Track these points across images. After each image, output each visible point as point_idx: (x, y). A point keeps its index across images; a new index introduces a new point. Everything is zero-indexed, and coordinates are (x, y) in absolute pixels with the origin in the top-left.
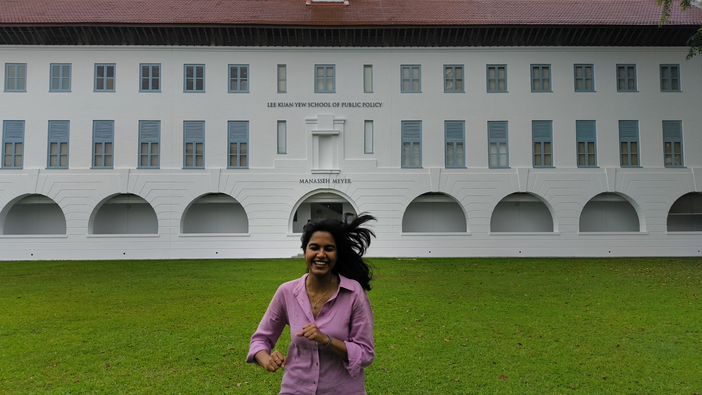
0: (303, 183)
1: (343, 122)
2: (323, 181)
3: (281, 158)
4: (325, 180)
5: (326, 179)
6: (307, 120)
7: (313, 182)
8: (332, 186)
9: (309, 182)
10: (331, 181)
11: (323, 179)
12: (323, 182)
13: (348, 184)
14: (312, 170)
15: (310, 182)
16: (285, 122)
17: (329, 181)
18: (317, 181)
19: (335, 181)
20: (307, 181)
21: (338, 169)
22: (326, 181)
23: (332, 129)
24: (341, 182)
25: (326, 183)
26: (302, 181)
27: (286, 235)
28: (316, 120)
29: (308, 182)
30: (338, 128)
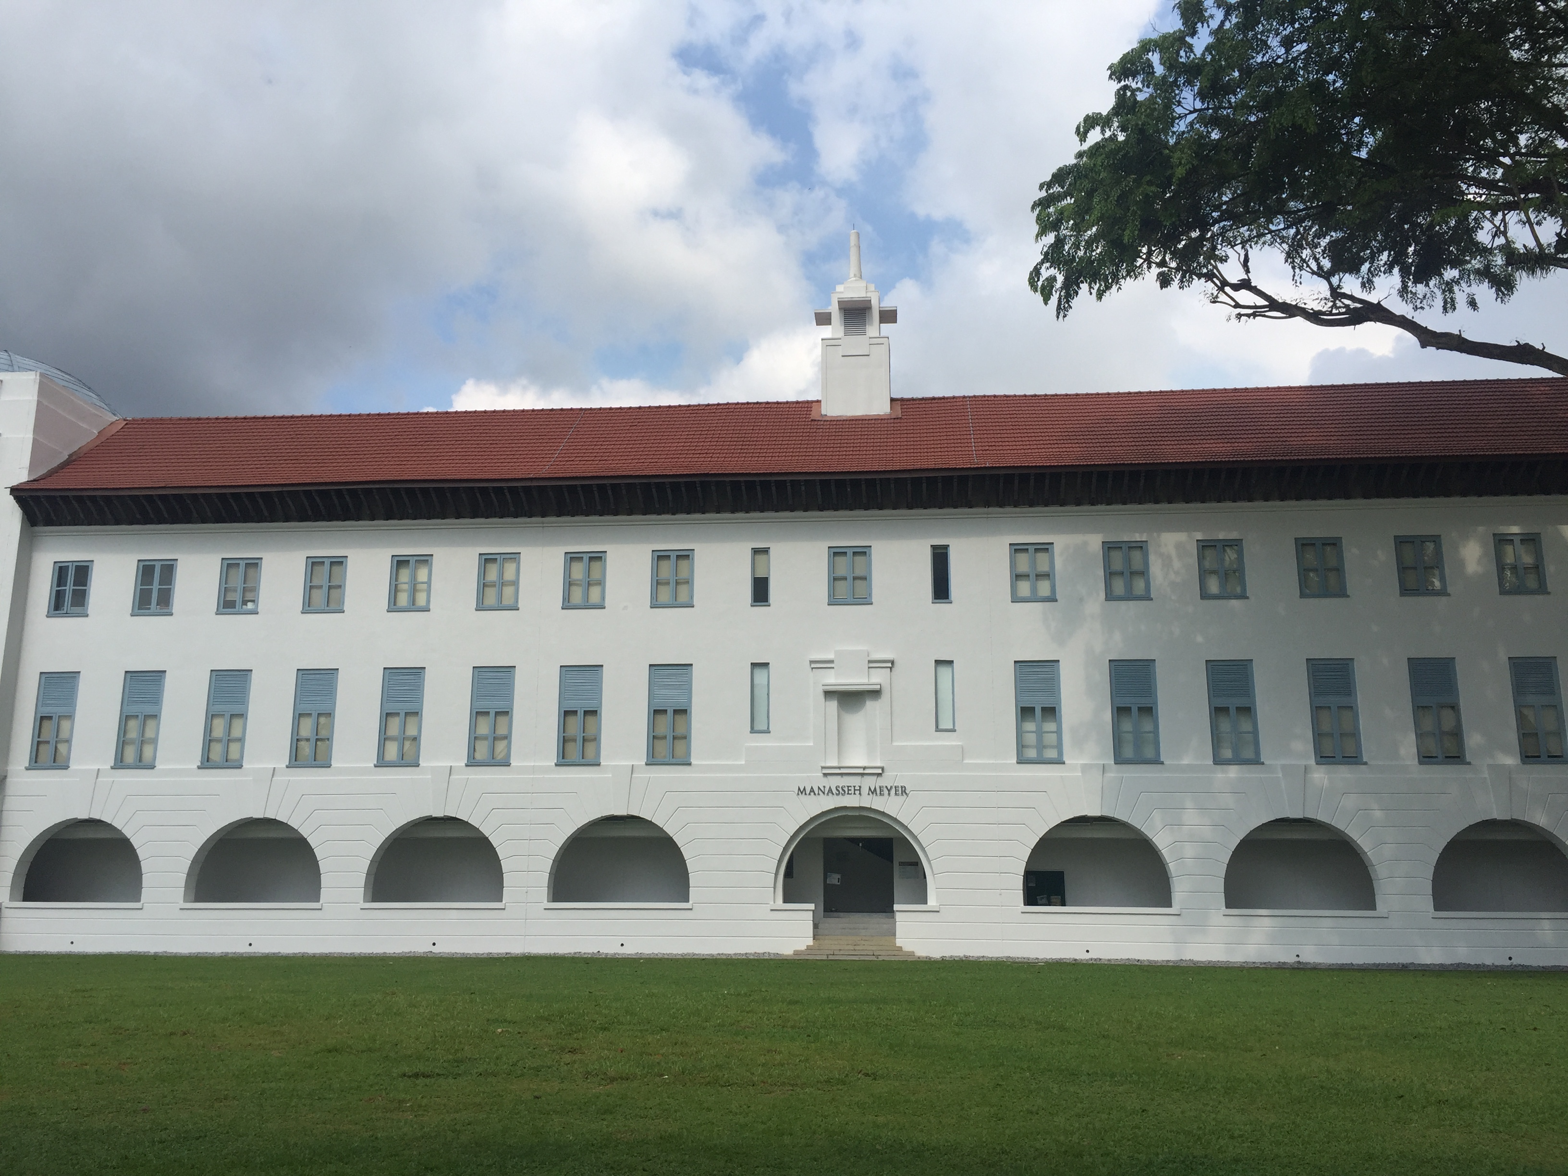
0: (806, 794)
1: (890, 665)
2: (848, 790)
3: (760, 741)
4: (853, 789)
5: (854, 787)
6: (812, 662)
7: (826, 792)
8: (866, 801)
9: (817, 793)
10: (865, 791)
11: (848, 787)
12: (848, 794)
13: (901, 799)
14: (823, 768)
15: (820, 792)
16: (766, 665)
17: (860, 790)
18: (834, 791)
19: (873, 792)
20: (812, 790)
21: (879, 765)
22: (855, 790)
23: (865, 681)
24: (886, 792)
25: (855, 794)
26: (802, 791)
27: (769, 907)
28: (832, 662)
29: (815, 794)
30: (877, 679)
